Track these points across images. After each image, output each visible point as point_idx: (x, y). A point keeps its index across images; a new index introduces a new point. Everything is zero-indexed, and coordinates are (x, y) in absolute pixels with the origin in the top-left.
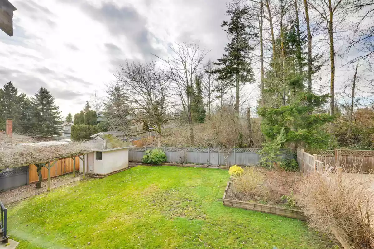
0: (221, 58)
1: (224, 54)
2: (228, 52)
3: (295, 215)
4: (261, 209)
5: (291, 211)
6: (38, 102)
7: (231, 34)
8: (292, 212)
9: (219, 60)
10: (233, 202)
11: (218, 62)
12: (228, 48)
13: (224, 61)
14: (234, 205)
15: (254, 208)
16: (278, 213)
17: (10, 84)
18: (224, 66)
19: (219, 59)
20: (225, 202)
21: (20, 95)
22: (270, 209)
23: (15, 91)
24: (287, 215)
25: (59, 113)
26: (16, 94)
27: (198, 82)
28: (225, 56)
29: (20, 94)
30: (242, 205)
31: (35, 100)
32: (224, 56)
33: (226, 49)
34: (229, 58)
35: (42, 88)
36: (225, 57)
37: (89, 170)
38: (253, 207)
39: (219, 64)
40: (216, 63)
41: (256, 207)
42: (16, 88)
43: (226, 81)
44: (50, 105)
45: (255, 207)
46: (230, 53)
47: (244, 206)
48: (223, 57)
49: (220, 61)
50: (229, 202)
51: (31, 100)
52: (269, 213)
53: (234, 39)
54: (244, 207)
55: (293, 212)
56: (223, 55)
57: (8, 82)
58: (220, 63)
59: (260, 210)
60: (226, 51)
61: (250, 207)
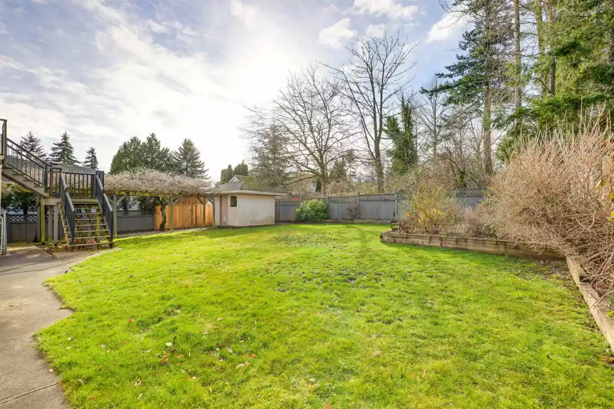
0: (453, 65)
1: (460, 55)
2: (468, 49)
3: (502, 249)
4: (441, 244)
5: (495, 243)
6: (182, 157)
7: (475, 14)
8: (497, 244)
9: (448, 68)
10: (396, 236)
11: (447, 72)
12: (466, 41)
13: (460, 68)
14: (397, 240)
15: (429, 243)
16: (470, 248)
17: (153, 135)
18: (460, 77)
19: (449, 65)
20: (384, 237)
21: (163, 150)
22: (457, 241)
23: (157, 144)
24: (487, 249)
25: (205, 171)
26: (159, 148)
27: (407, 111)
28: (462, 58)
29: (163, 148)
30: (409, 239)
31: (178, 154)
32: (459, 59)
33: (463, 45)
34: (470, 61)
35: (186, 139)
36: (461, 61)
37: (223, 222)
38: (428, 241)
39: (451, 76)
40: (443, 74)
41: (432, 241)
42: (158, 141)
43: (463, 105)
44: (195, 161)
45: (430, 240)
46: (473, 51)
47: (413, 240)
48: (456, 62)
49: (452, 70)
50: (390, 236)
51: (173, 155)
52: (454, 249)
53: (482, 22)
54: (413, 242)
55: (499, 243)
56: (458, 57)
57: (151, 133)
58: (452, 73)
59: (439, 245)
60: (464, 49)
61: (423, 242)
